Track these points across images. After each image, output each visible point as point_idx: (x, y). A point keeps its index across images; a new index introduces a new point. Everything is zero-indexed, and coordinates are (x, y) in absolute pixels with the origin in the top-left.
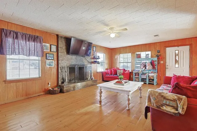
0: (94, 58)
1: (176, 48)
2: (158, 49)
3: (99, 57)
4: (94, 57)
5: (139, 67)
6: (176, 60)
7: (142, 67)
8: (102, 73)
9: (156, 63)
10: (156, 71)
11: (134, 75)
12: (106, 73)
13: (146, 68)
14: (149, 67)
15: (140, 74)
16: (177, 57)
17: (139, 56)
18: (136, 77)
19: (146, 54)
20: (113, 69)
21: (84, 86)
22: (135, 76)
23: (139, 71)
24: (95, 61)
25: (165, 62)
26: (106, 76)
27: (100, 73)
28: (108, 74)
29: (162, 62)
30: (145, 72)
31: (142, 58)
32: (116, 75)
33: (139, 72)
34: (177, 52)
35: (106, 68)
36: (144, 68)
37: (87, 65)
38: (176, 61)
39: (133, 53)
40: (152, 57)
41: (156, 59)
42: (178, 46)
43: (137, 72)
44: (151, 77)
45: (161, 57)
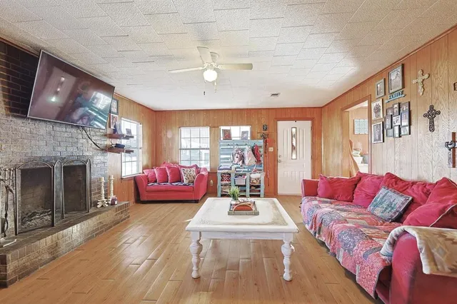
0: (115, 134)
1: (292, 123)
2: (264, 121)
3: (129, 131)
4: (115, 131)
5: (228, 159)
6: (293, 146)
7: (237, 160)
8: (135, 180)
9: (262, 150)
10: (262, 168)
11: (219, 178)
12: (148, 180)
13: (243, 162)
14: (250, 159)
15: (233, 176)
16: (294, 139)
17: (228, 135)
18: (224, 182)
19: (242, 130)
20: (169, 168)
21: (93, 231)
22: (222, 180)
23: (230, 169)
24: (117, 146)
25: (276, 150)
26: (148, 188)
27: (129, 179)
28: (156, 182)
29: (271, 149)
30: (242, 171)
31: (233, 139)
32: (180, 184)
33: (229, 171)
34: (294, 130)
35: (145, 163)
36: (240, 163)
37: (92, 157)
38: (293, 148)
39: (214, 127)
40: (253, 137)
41: (261, 142)
42: (296, 119)
43: (227, 171)
44: (255, 181)
45: (269, 137)
